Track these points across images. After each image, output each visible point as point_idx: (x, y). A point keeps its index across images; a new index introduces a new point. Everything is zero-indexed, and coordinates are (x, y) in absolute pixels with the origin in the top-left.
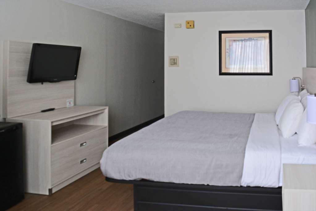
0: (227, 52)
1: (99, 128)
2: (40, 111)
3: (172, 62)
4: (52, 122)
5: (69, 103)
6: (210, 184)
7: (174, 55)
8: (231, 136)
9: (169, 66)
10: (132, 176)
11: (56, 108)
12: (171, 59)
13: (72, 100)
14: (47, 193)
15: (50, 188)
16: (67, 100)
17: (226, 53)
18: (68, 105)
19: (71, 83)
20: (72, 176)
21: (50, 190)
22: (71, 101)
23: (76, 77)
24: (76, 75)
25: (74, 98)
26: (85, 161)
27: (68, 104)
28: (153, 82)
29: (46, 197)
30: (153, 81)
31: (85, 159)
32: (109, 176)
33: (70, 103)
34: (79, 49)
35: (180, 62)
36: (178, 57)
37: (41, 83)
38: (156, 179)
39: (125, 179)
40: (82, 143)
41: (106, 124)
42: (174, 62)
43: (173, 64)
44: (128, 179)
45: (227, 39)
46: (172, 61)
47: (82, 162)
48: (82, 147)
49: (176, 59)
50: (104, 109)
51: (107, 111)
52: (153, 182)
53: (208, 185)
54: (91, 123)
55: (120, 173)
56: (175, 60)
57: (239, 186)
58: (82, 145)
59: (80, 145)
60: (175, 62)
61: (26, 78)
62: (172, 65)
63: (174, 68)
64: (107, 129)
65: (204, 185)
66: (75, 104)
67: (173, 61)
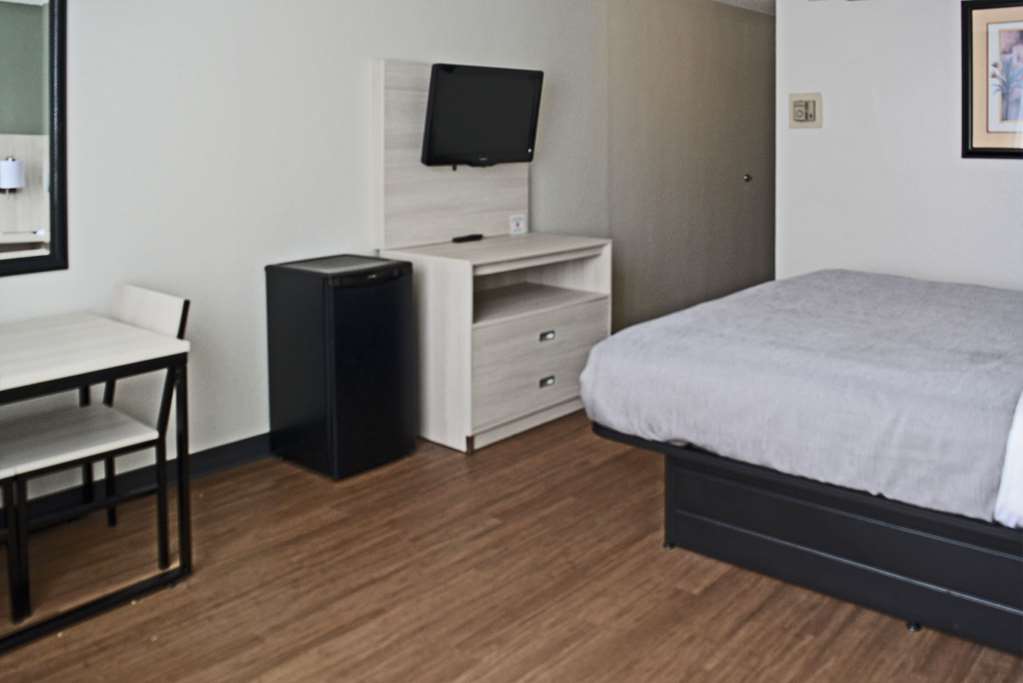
0: (994, 76)
1: (585, 299)
2: (450, 239)
3: (800, 114)
4: (475, 267)
5: (514, 223)
6: (889, 495)
7: (805, 91)
8: (977, 357)
9: (791, 127)
10: (660, 429)
11: (485, 233)
12: (796, 104)
13: (523, 216)
14: (463, 447)
15: (469, 434)
16: (512, 217)
17: (990, 79)
18: (513, 230)
19: (520, 169)
20: (515, 417)
21: (470, 441)
22: (520, 219)
23: (532, 154)
24: (533, 148)
25: (526, 211)
26: (550, 382)
27: (513, 226)
28: (745, 178)
29: (459, 455)
30: (748, 176)
31: (552, 377)
32: (599, 420)
33: (517, 225)
34: (538, 77)
35: (826, 112)
36: (819, 95)
37: (450, 168)
38: (724, 451)
39: (640, 434)
40: (544, 331)
41: (605, 288)
42: (806, 112)
43: (803, 118)
44: (650, 436)
45: (994, 29)
46: (797, 109)
47: (543, 383)
48: (545, 344)
49: (814, 103)
50: (601, 246)
51: (607, 253)
52: (714, 455)
53: (880, 496)
54: (569, 281)
55: (627, 415)
56: (811, 105)
57: (988, 519)
58: (543, 336)
59: (538, 337)
60: (811, 111)
61: (418, 153)
62: (801, 121)
63: (806, 132)
64: (609, 301)
65: (866, 494)
66: (530, 228)
67: (803, 109)
